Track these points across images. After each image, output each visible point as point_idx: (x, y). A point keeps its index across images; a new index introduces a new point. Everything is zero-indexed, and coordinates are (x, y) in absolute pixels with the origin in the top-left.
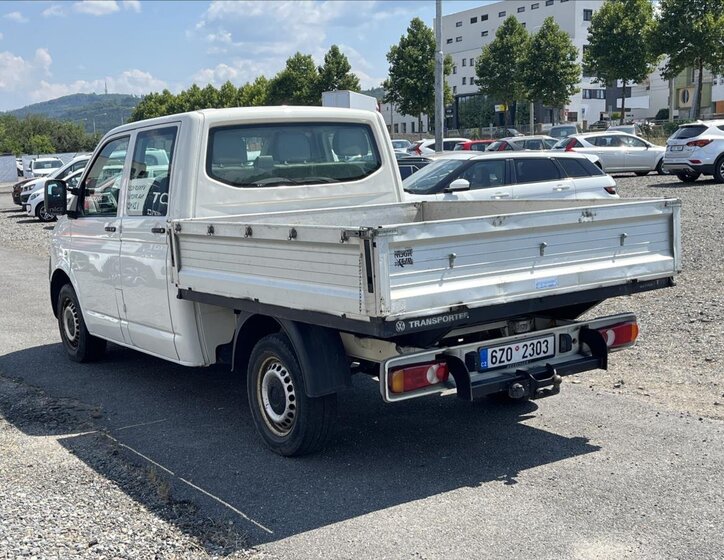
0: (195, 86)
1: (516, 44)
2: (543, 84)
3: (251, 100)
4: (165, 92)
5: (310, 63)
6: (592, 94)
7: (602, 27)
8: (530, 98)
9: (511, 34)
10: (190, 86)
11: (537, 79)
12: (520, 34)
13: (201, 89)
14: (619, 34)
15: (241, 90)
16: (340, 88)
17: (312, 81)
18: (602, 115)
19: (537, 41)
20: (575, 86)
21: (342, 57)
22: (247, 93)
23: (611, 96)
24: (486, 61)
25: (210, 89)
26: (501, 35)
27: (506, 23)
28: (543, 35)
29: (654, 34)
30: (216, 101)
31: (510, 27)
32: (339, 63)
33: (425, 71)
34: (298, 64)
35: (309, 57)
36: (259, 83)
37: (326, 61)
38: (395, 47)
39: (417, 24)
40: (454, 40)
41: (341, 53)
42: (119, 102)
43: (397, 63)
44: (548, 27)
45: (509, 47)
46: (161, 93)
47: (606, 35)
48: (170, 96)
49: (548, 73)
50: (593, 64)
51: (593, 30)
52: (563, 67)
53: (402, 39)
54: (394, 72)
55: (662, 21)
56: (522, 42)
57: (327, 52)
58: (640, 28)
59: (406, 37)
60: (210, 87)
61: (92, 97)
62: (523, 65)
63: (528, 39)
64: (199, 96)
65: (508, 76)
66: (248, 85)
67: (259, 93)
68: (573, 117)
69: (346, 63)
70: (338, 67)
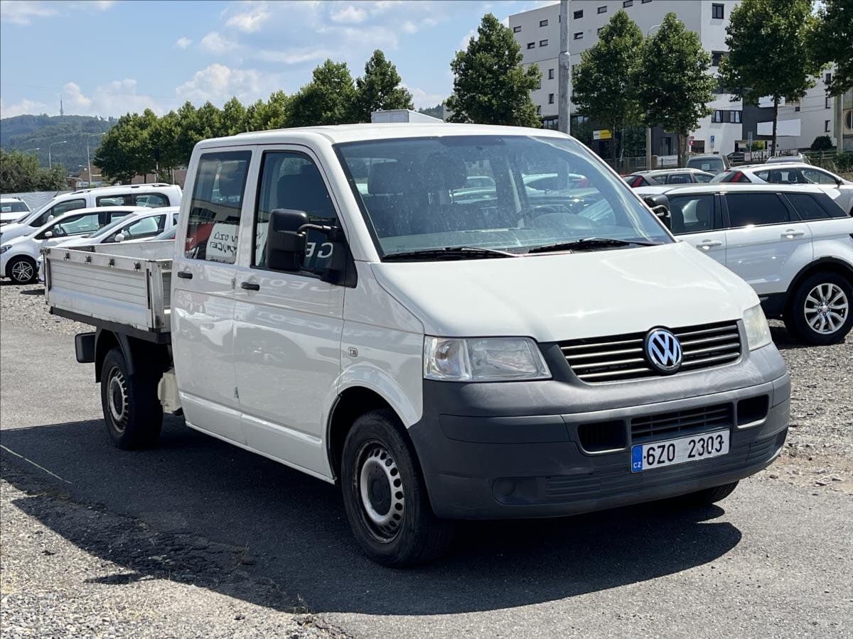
0: (188, 105)
1: (626, 48)
2: (665, 102)
3: (266, 124)
4: (148, 113)
5: (345, 74)
6: (724, 117)
7: (746, 26)
8: (647, 120)
9: (620, 36)
10: (181, 105)
11: (657, 94)
12: (632, 35)
13: (197, 109)
14: (768, 35)
15: (251, 111)
16: (385, 107)
17: (348, 98)
18: (736, 145)
19: (655, 43)
20: (708, 105)
21: (388, 66)
22: (260, 115)
23: (749, 118)
24: (586, 72)
25: (209, 109)
26: (606, 37)
27: (614, 21)
28: (663, 37)
29: (816, 35)
30: (218, 125)
31: (619, 26)
32: (384, 74)
33: (503, 84)
34: (329, 75)
35: (344, 66)
36: (276, 101)
37: (367, 71)
38: (462, 53)
39: (489, 22)
40: (537, 44)
41: (387, 60)
42: (79, 128)
43: (464, 74)
44: (670, 26)
45: (617, 53)
46: (141, 114)
47: (750, 36)
48: (155, 119)
49: (670, 87)
50: (733, 76)
51: (733, 32)
52: (692, 79)
53: (472, 42)
54: (460, 86)
55: (827, 18)
56: (633, 46)
57: (368, 60)
58: (798, 27)
59: (476, 39)
60: (209, 106)
61: (43, 120)
62: (636, 76)
63: (643, 42)
64: (193, 117)
65: (616, 92)
66: (260, 103)
67: (275, 114)
68: (699, 147)
69: (393, 74)
70: (382, 80)
